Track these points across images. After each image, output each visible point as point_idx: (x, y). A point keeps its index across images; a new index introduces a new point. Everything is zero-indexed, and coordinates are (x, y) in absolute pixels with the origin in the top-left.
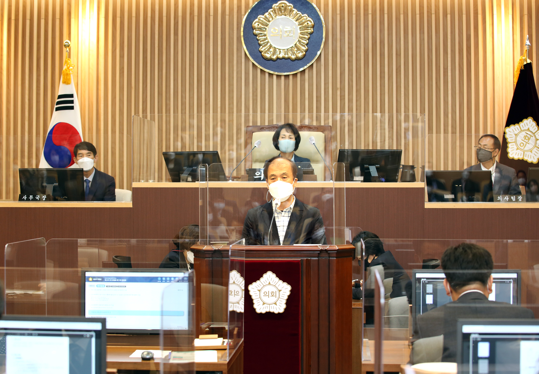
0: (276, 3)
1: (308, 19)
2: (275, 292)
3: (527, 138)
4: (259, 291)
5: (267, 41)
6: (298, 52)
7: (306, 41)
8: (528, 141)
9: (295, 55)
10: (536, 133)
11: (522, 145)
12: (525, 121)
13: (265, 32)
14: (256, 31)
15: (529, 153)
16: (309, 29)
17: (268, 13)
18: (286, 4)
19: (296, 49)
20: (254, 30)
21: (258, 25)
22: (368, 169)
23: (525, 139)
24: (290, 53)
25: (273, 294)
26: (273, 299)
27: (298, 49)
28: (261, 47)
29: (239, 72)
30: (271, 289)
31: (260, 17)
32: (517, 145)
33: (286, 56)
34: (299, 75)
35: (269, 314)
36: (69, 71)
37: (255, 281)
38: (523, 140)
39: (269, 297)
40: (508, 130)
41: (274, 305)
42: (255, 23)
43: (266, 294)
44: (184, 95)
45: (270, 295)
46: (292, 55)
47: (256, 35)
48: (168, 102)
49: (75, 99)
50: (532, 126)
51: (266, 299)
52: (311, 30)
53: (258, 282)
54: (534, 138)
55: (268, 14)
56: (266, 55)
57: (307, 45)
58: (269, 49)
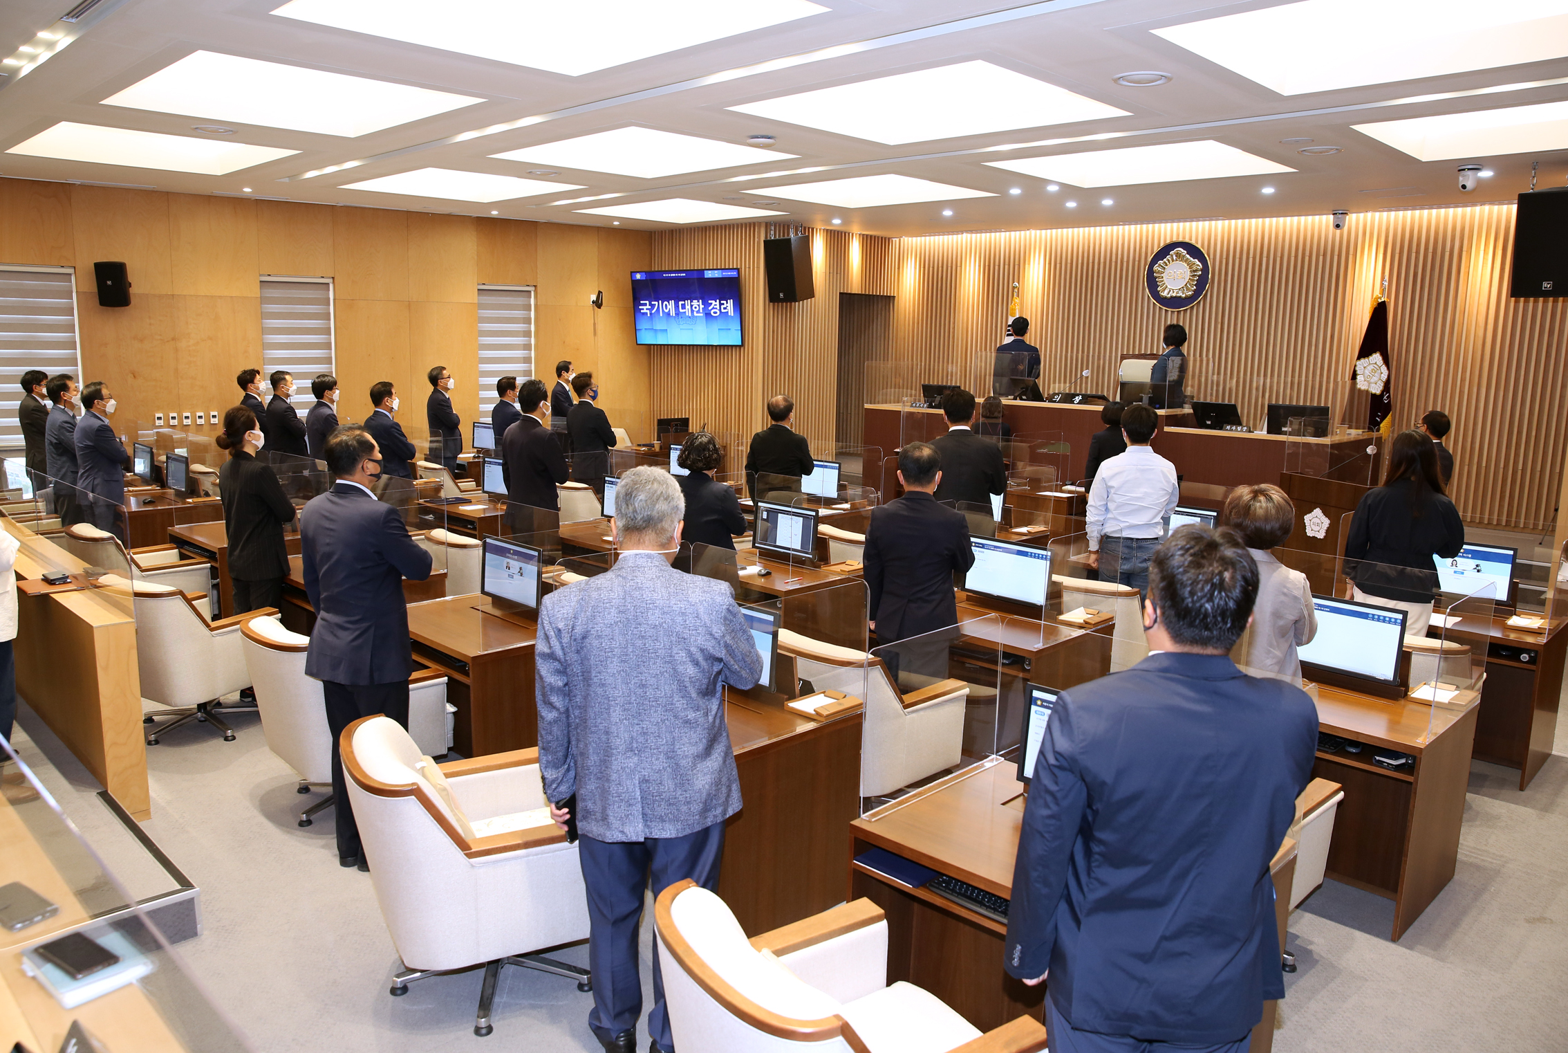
0: (1174, 251)
1: (1197, 264)
3: (1373, 371)
5: (1165, 282)
7: (1194, 283)
8: (1374, 374)
9: (1184, 295)
10: (1381, 367)
11: (1368, 378)
12: (1374, 356)
13: (1165, 274)
14: (1156, 273)
15: (1374, 385)
16: (1198, 273)
17: (1167, 259)
18: (1181, 251)
21: (1158, 268)
27: (1187, 290)
28: (1160, 287)
31: (1160, 263)
38: (1370, 372)
42: (1156, 266)
47: (1156, 277)
50: (1379, 360)
54: (1378, 371)
56: (1162, 294)
57: (1195, 285)
58: (1165, 289)
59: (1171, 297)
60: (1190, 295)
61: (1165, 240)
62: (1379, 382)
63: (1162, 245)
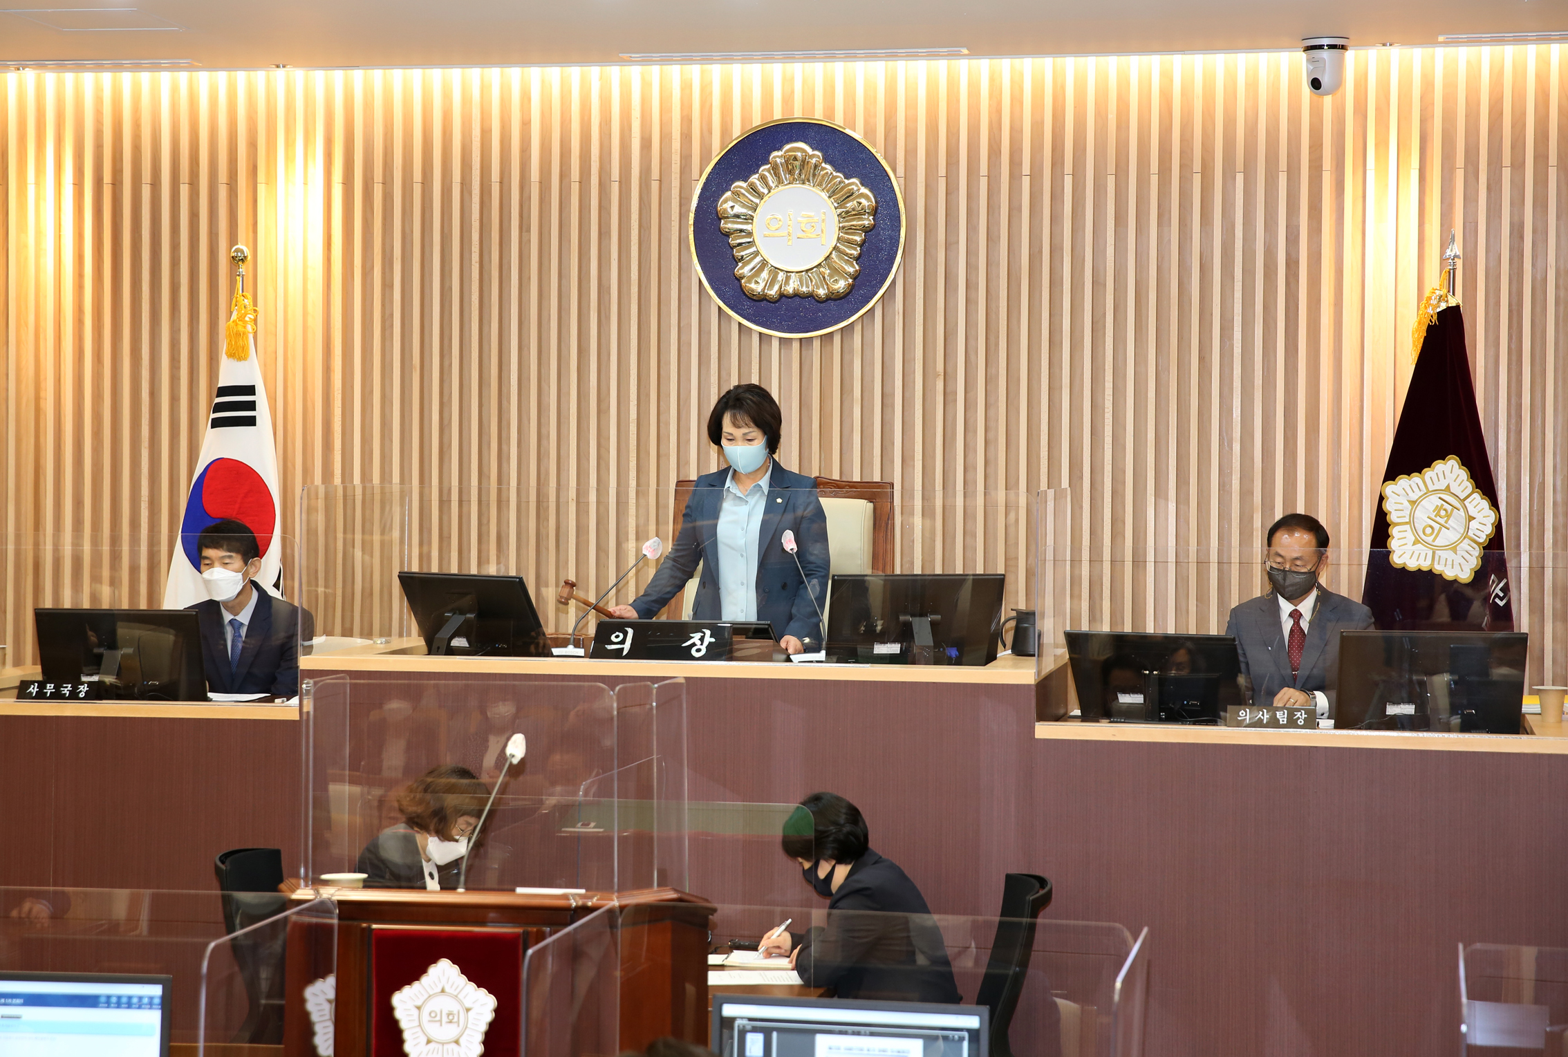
0: (779, 149)
1: (860, 192)
3: (1443, 512)
4: (419, 1008)
5: (754, 248)
6: (835, 278)
7: (855, 249)
8: (1446, 522)
9: (825, 287)
10: (1469, 500)
11: (1429, 531)
12: (1439, 466)
13: (750, 225)
14: (725, 223)
15: (1448, 555)
16: (862, 219)
17: (756, 176)
18: (806, 151)
19: (829, 272)
20: (722, 221)
21: (732, 207)
22: (910, 625)
23: (1438, 515)
24: (813, 283)
25: (451, 1017)
26: (450, 1032)
27: (835, 271)
28: (740, 264)
30: (444, 1004)
31: (736, 187)
32: (1414, 529)
33: (804, 289)
34: (837, 339)
36: (245, 327)
37: (409, 983)
38: (1433, 517)
39: (441, 1025)
40: (1391, 489)
42: (725, 201)
43: (434, 1017)
45: (445, 1019)
46: (818, 288)
47: (727, 235)
49: (261, 398)
50: (1459, 481)
51: (434, 1031)
52: (868, 219)
53: (416, 984)
54: (1462, 512)
55: (758, 180)
56: (753, 286)
57: (857, 259)
58: (761, 269)
59: (782, 296)
60: (847, 283)
61: (745, 118)
62: (1465, 545)
63: (737, 133)
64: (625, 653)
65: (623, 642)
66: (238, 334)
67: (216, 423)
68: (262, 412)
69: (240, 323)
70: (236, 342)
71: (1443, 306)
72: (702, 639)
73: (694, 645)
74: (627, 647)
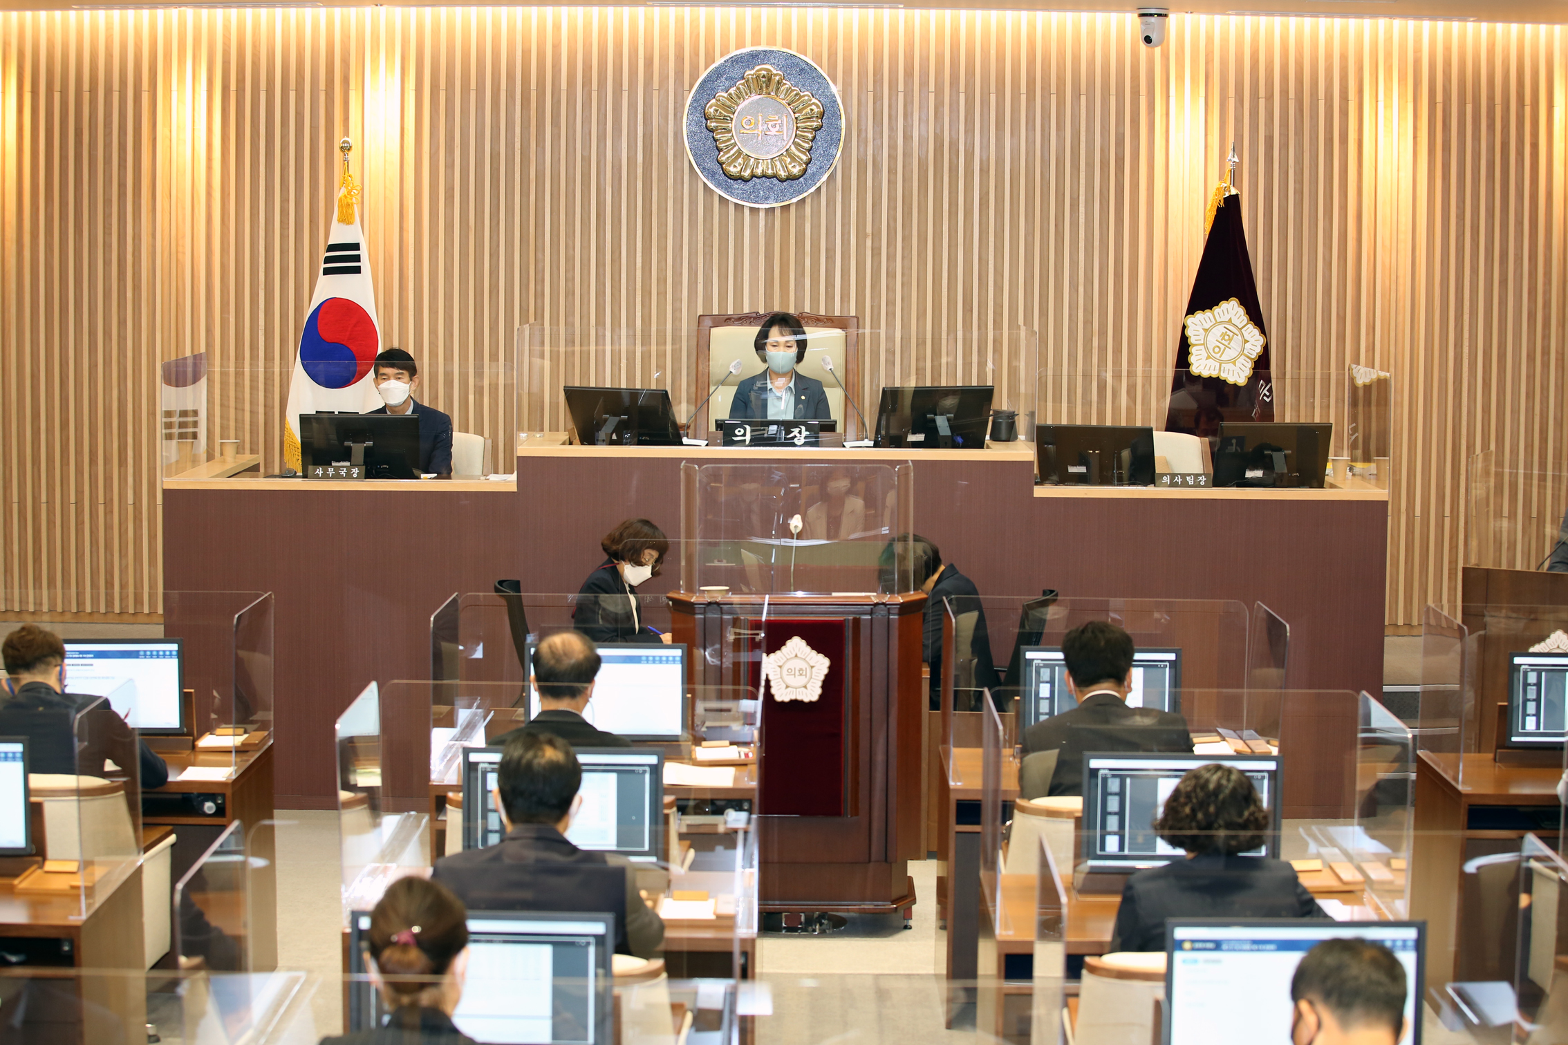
0: (752, 69)
1: (812, 102)
2: (804, 669)
3: (1227, 338)
4: (780, 667)
5: (733, 141)
6: (793, 164)
7: (807, 143)
8: (1229, 344)
9: (786, 170)
10: (1245, 328)
11: (1217, 350)
12: (1224, 305)
13: (730, 124)
14: (712, 123)
15: (1230, 366)
16: (813, 121)
17: (735, 88)
18: (771, 71)
19: (788, 160)
20: (709, 121)
21: (717, 111)
22: (934, 421)
23: (1223, 339)
24: (777, 167)
25: (801, 672)
26: (802, 680)
27: (793, 159)
28: (722, 153)
29: (678, 201)
30: (798, 664)
31: (719, 96)
32: (1207, 349)
33: (770, 172)
34: (793, 210)
35: (795, 704)
36: (352, 199)
38: (1220, 340)
39: (795, 678)
40: (1190, 320)
41: (803, 689)
42: (711, 107)
43: (790, 672)
44: (570, 243)
45: (797, 673)
46: (780, 171)
47: (712, 131)
48: (540, 255)
49: (363, 252)
50: (1238, 315)
51: (790, 680)
52: (817, 121)
53: (778, 653)
54: (1240, 337)
55: (736, 91)
56: (732, 168)
57: (810, 150)
58: (737, 158)
59: (754, 176)
60: (802, 168)
62: (1242, 359)
63: (717, 59)
64: (747, 442)
65: (744, 435)
66: (348, 205)
67: (327, 272)
68: (365, 264)
69: (348, 196)
70: (346, 211)
71: (1227, 195)
72: (800, 432)
73: (795, 437)
74: (748, 438)
